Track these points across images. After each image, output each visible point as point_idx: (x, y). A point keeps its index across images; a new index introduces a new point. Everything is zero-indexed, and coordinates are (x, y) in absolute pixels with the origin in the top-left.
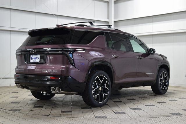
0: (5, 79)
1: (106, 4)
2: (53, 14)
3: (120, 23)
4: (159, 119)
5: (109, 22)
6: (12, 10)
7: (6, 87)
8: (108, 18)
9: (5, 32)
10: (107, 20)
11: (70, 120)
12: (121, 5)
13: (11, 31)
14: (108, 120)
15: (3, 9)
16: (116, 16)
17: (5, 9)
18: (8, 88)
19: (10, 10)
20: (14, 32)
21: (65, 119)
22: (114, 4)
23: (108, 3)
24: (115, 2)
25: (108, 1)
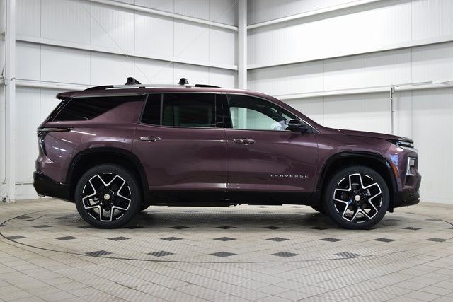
1: (233, 35)
2: (127, 54)
3: (260, 73)
5: (237, 71)
6: (42, 47)
7: (31, 200)
8: (236, 64)
9: (29, 90)
10: (235, 68)
11: (160, 266)
12: (261, 37)
13: (40, 88)
14: (235, 267)
15: (26, 45)
16: (249, 61)
17: (29, 45)
18: (34, 202)
19: (39, 46)
20: (47, 91)
22: (248, 35)
23: (236, 33)
24: (250, 32)
25: (235, 28)
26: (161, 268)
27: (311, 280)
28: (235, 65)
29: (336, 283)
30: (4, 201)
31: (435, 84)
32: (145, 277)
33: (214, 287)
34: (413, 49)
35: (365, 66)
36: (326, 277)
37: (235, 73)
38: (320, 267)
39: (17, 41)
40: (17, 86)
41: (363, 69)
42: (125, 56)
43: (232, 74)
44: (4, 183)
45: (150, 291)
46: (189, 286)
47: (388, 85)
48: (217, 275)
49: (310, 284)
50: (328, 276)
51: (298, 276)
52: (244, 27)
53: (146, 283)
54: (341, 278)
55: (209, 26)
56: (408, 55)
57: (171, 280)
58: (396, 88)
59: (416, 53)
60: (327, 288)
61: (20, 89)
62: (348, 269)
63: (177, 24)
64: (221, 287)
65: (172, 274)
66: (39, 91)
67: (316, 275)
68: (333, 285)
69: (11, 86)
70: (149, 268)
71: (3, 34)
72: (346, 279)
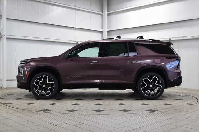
0: (12, 81)
2: (55, 24)
3: (113, 33)
4: (145, 115)
6: (18, 21)
9: (12, 40)
12: (113, 17)
13: (17, 39)
14: (102, 116)
15: (10, 20)
16: (108, 27)
17: (12, 20)
19: (17, 21)
21: (65, 115)
22: (107, 16)
23: (102, 15)
24: (108, 15)
25: (102, 13)
26: (69, 116)
27: (135, 122)
28: (102, 29)
29: (146, 123)
30: (1, 88)
31: (189, 37)
32: (62, 121)
33: (92, 125)
34: (179, 22)
35: (158, 29)
36: (141, 120)
37: (102, 32)
38: (139, 116)
39: (7, 19)
40: (7, 38)
41: (157, 31)
42: (54, 25)
43: (101, 33)
44: (1, 80)
45: (65, 127)
46: (82, 124)
47: (168, 37)
48: (94, 120)
49: (134, 123)
50: (142, 120)
51: (129, 120)
52: (106, 13)
53: (63, 123)
54: (148, 121)
55: (90, 12)
56: (176, 25)
57: (74, 122)
58: (172, 39)
59: (180, 24)
60: (142, 125)
61: (8, 39)
62: (151, 117)
63: (77, 11)
64: (96, 125)
65: (74, 119)
66: (16, 40)
67: (137, 120)
68: (144, 124)
69: (4, 38)
70: (64, 117)
71: (1, 16)
72: (150, 121)
